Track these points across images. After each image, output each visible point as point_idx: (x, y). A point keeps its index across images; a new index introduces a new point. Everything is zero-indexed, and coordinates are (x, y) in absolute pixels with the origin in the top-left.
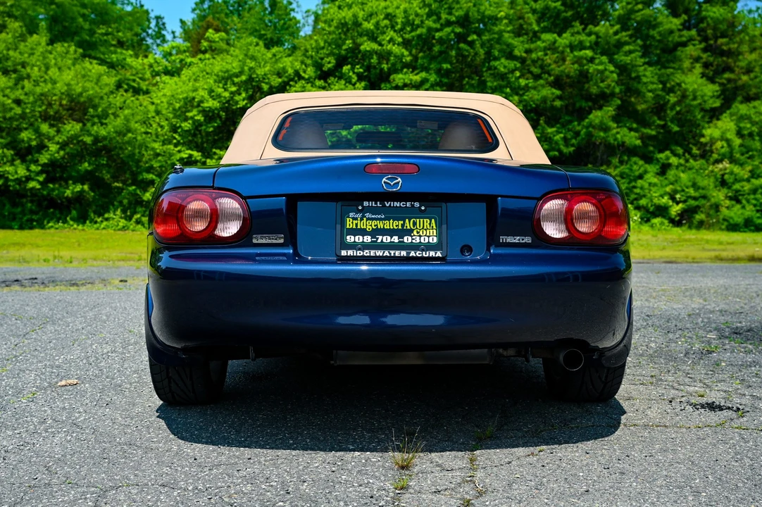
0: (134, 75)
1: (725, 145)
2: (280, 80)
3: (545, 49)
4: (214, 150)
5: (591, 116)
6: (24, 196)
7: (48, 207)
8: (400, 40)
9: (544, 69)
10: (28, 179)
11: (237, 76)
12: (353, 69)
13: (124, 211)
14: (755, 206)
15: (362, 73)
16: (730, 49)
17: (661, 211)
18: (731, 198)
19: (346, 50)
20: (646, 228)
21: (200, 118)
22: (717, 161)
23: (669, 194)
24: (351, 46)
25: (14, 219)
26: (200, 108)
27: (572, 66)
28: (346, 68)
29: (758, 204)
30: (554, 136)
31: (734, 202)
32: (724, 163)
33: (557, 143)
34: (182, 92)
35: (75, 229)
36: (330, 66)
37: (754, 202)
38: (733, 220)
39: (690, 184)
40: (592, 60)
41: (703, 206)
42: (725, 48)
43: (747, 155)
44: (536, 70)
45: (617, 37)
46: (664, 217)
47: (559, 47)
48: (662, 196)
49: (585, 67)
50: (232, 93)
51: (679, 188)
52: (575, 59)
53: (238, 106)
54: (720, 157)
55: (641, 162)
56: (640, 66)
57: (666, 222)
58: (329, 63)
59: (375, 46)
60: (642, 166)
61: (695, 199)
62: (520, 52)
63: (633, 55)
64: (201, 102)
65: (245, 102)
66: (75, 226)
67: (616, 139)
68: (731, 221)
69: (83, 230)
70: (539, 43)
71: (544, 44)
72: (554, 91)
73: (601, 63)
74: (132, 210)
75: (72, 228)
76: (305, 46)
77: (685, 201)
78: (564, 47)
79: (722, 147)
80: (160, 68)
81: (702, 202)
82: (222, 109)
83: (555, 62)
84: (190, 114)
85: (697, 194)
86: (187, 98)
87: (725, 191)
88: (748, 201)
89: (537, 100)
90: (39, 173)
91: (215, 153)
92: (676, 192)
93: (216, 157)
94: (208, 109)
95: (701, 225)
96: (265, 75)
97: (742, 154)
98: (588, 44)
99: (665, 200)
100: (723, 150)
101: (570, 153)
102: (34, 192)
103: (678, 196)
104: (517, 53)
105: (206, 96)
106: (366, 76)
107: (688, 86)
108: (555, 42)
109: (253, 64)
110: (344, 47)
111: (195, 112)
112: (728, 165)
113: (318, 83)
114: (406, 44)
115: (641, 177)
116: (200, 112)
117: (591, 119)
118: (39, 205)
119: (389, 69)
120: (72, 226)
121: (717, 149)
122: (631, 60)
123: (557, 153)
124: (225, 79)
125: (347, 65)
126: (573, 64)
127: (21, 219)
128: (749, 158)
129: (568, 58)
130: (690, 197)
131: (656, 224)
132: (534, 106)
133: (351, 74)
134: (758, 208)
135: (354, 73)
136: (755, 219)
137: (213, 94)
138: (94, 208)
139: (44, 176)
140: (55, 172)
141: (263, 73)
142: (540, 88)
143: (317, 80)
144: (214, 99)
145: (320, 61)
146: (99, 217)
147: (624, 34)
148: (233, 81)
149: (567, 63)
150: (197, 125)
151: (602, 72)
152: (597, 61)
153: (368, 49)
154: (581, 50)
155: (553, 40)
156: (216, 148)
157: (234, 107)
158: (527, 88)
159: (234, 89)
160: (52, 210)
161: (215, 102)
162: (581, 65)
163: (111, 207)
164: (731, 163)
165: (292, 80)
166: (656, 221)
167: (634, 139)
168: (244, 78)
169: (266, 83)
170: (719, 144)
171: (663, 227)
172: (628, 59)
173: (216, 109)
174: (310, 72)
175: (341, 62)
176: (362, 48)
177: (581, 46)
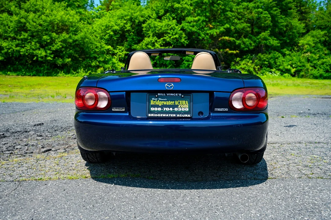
0: (85, 17)
1: (308, 46)
2: (143, 19)
3: (244, 8)
4: (117, 46)
5: (261, 35)
6: (44, 63)
7: (54, 68)
8: (189, 3)
9: (243, 16)
10: (46, 56)
11: (126, 17)
12: (171, 15)
13: (84, 70)
14: (323, 69)
15: (174, 17)
16: (305, 11)
17: (288, 71)
18: (312, 66)
19: (168, 7)
20: (282, 77)
21: (112, 33)
22: (305, 53)
23: (290, 65)
24: (170, 5)
25: (40, 72)
26: (112, 29)
27: (254, 15)
28: (168, 14)
29: (325, 69)
30: (247, 42)
31: (313, 68)
32: (308, 53)
33: (247, 45)
34: (105, 23)
35: (65, 76)
36: (161, 13)
37: (323, 68)
38: (316, 75)
39: (298, 61)
40: (262, 13)
41: (304, 69)
42: (303, 11)
43: (317, 50)
44: (240, 17)
45: (271, 4)
46: (288, 73)
47: (250, 7)
48: (287, 66)
49: (260, 15)
50: (125, 23)
51: (294, 63)
52: (256, 12)
53: (127, 29)
54: (306, 51)
55: (277, 53)
56: (279, 15)
57: (290, 75)
58: (162, 12)
59: (180, 5)
60: (278, 54)
61: (300, 66)
62: (235, 9)
63: (277, 11)
64: (112, 27)
65: (130, 27)
66: (65, 75)
67: (270, 43)
68: (315, 75)
69: (68, 77)
70: (241, 6)
71: (243, 7)
72: (247, 24)
73: (265, 14)
74: (88, 69)
75: (64, 76)
76: (152, 6)
77: (296, 68)
78: (252, 8)
79: (307, 47)
80: (95, 15)
81: (304, 68)
82: (120, 30)
83: (248, 13)
84: (108, 32)
85: (301, 65)
86: (106, 25)
87: (310, 63)
88: (320, 68)
89: (241, 28)
90: (51, 54)
91: (118, 48)
92: (293, 64)
93: (118, 49)
94: (115, 30)
95: (302, 76)
96: (137, 16)
97: (315, 50)
98: (260, 7)
99: (289, 67)
100: (308, 48)
101: (252, 49)
102: (49, 61)
103: (294, 65)
104: (233, 9)
105: (114, 25)
106: (176, 18)
107: (294, 24)
108: (248, 6)
109: (133, 11)
110: (168, 6)
111: (110, 30)
112: (309, 54)
113: (158, 20)
114: (191, 5)
115: (277, 58)
116: (111, 31)
117: (260, 36)
118: (51, 67)
119: (185, 15)
120: (64, 75)
121: (305, 48)
122: (277, 13)
123: (247, 49)
124: (122, 18)
125: (168, 13)
126: (255, 14)
127: (43, 72)
128: (318, 51)
129: (253, 12)
130: (298, 66)
131: (286, 76)
132: (239, 30)
133: (170, 17)
134: (324, 70)
135: (171, 16)
136: (323, 74)
137: (117, 24)
138: (72, 68)
139: (53, 55)
140: (57, 54)
141: (136, 15)
142: (242, 24)
143: (157, 19)
144: (117, 26)
145: (157, 12)
146: (74, 72)
147: (274, 3)
148: (124, 19)
149: (253, 14)
150: (111, 36)
151: (265, 17)
152: (263, 13)
153: (177, 6)
154: (258, 9)
155: (247, 5)
156: (118, 46)
157: (125, 30)
158: (237, 24)
159: (125, 22)
160: (56, 69)
161: (118, 27)
162: (259, 14)
163: (79, 68)
164: (310, 53)
165: (147, 19)
166: (286, 75)
167: (277, 44)
168: (129, 17)
169: (137, 20)
170: (306, 46)
171: (289, 77)
172: (275, 12)
173: (118, 30)
174: (155, 15)
175: (166, 12)
176: (175, 6)
177: (258, 7)
